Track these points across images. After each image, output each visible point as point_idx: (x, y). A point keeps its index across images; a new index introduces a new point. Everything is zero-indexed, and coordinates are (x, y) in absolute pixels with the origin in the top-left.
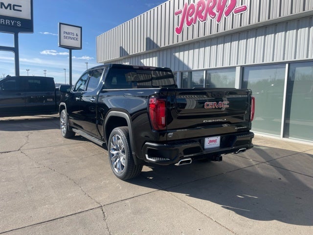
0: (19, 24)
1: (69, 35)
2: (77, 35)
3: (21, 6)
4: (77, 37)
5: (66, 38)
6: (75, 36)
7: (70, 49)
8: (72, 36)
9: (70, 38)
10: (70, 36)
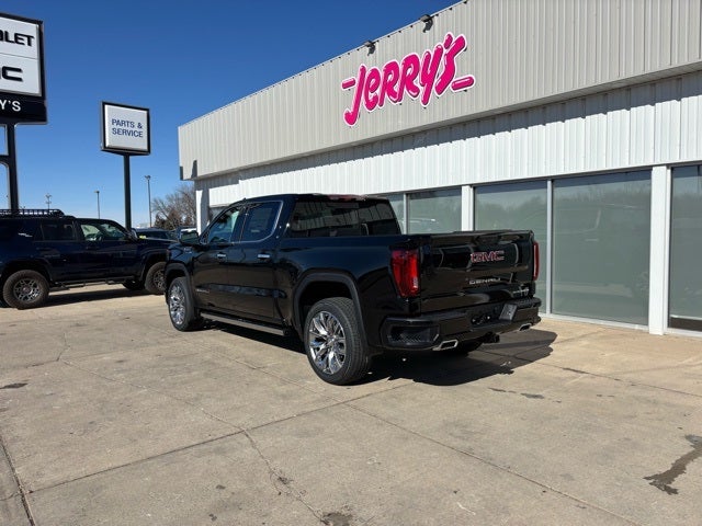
0: (17, 107)
1: (123, 127)
2: (139, 126)
3: (19, 70)
4: (138, 130)
5: (116, 132)
6: (136, 129)
7: (127, 154)
8: (129, 129)
9: (125, 132)
10: (126, 128)
